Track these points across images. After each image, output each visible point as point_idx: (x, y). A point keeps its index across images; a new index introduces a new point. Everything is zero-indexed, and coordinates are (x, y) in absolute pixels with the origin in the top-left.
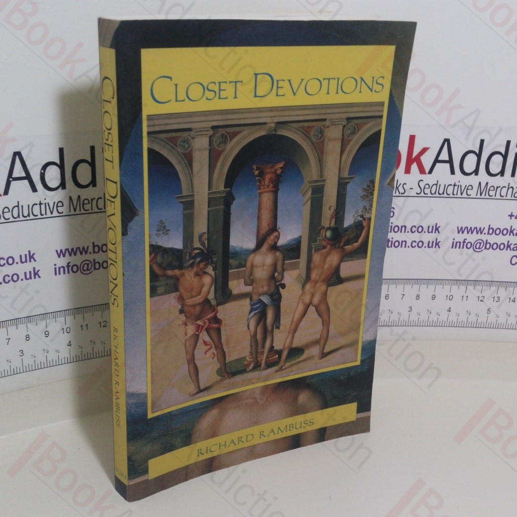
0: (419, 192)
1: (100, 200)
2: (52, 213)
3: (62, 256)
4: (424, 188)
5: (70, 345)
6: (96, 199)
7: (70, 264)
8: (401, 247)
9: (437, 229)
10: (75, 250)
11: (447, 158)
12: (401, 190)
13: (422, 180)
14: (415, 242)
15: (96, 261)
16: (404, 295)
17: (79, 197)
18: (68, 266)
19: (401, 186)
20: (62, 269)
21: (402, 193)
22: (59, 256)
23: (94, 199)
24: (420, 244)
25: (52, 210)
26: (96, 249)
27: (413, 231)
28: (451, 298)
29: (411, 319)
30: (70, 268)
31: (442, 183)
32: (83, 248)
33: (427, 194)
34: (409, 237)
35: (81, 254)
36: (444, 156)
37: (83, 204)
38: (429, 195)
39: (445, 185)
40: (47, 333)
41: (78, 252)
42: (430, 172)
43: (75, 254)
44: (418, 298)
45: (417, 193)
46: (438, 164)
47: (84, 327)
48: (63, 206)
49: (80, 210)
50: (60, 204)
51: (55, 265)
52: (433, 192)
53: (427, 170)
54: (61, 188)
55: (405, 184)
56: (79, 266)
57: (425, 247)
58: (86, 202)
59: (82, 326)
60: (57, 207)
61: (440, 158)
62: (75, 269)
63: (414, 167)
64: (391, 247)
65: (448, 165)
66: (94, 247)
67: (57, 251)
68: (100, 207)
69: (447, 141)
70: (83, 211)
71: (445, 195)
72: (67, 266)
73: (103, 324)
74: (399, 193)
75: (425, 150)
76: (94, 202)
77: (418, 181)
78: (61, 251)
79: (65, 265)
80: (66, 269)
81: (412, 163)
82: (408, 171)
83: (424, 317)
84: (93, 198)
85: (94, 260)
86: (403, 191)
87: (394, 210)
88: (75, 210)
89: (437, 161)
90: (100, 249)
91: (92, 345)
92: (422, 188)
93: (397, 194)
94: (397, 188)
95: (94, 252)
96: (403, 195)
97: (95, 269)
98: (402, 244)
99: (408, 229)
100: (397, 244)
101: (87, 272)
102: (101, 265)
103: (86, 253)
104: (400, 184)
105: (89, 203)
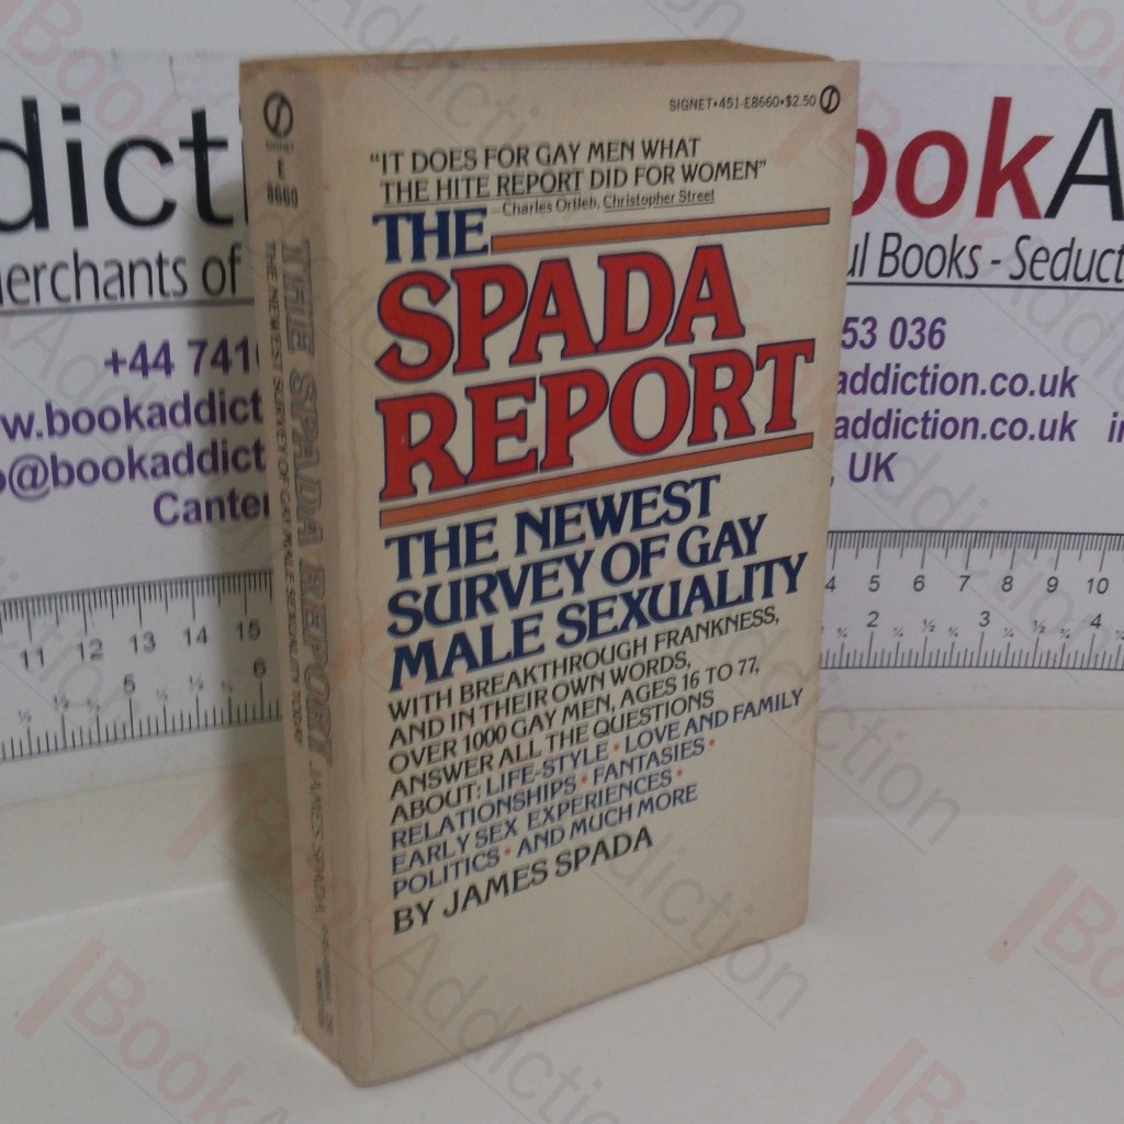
0: (1018, 271)
1: (61, 272)
4: (1034, 261)
6: (50, 268)
8: (963, 436)
9: (1067, 384)
11: (1102, 170)
12: (967, 268)
13: (1027, 237)
14: (1004, 421)
15: (59, 461)
16: (968, 577)
19: (966, 252)
21: (968, 277)
23: (44, 266)
24: (1016, 429)
26: (58, 424)
27: (998, 389)
28: (1100, 586)
29: (988, 647)
31: (1086, 245)
32: (18, 420)
33: (1041, 278)
34: (985, 408)
35: (11, 435)
36: (1095, 163)
37: (10, 283)
38: (1048, 281)
39: (1094, 252)
42: (1053, 211)
44: (1007, 587)
45: (1012, 277)
46: (1074, 189)
47: (34, 660)
52: (1059, 272)
53: (1043, 206)
55: (978, 247)
56: (6, 474)
57: (1032, 437)
58: (18, 275)
59: (24, 653)
61: (1082, 170)
63: (1006, 195)
64: (934, 436)
65: (1104, 190)
66: (50, 416)
68: (62, 293)
69: (1103, 116)
70: (9, 306)
71: (1094, 282)
73: (89, 650)
74: (960, 275)
75: (1037, 144)
76: (45, 278)
77: (1016, 238)
81: (1000, 183)
82: (986, 208)
83: (1023, 643)
84: (39, 265)
85: (54, 458)
86: (971, 272)
87: (943, 328)
89: (1071, 177)
90: (71, 423)
91: (61, 709)
92: (1028, 262)
93: (954, 278)
94: (954, 260)
95: (51, 431)
96: (970, 281)
97: (56, 482)
98: (965, 427)
99: (984, 384)
100: (950, 428)
101: (32, 493)
102: (75, 474)
103: (27, 434)
104: (964, 248)
105: (27, 278)
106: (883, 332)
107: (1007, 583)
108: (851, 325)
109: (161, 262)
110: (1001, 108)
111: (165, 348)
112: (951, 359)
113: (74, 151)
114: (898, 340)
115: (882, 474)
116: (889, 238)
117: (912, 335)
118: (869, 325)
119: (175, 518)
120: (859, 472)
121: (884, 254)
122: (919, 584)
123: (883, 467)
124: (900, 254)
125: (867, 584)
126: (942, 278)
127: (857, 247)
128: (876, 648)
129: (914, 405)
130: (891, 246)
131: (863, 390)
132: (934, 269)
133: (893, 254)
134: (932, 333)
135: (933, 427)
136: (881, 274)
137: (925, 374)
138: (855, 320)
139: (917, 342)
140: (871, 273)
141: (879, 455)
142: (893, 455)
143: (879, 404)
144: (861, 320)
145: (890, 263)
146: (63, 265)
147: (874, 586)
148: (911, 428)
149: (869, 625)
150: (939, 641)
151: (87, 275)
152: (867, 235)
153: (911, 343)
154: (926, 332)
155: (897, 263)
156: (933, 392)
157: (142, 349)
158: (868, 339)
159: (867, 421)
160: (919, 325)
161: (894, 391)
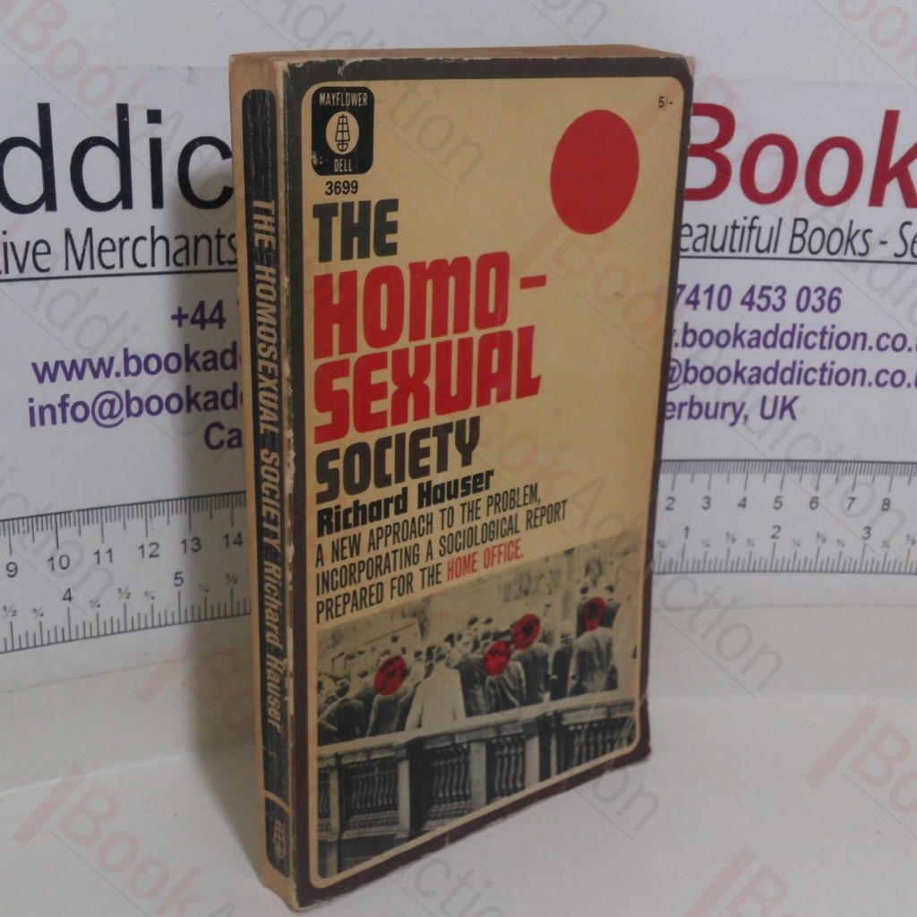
0: (900, 251)
1: (140, 243)
2: (21, 268)
3: (47, 378)
4: (914, 242)
5: (70, 599)
6: (132, 239)
7: (67, 400)
8: (853, 384)
10: (80, 365)
12: (859, 244)
13: (909, 223)
14: (887, 372)
15: (132, 396)
16: (853, 499)
17: (89, 231)
18: (63, 405)
19: (859, 237)
20: (48, 413)
21: (861, 254)
22: (41, 380)
23: (127, 239)
24: (897, 379)
25: (21, 261)
26: (133, 366)
27: (882, 345)
29: (869, 555)
30: (68, 410)
34: (872, 361)
35: (96, 375)
37: (100, 251)
40: (12, 567)
41: (88, 372)
43: (81, 376)
44: (886, 507)
45: (896, 255)
47: (104, 557)
48: (49, 252)
49: (92, 267)
50: (42, 248)
51: (31, 400)
54: (43, 206)
55: (869, 231)
56: (90, 406)
57: (909, 385)
58: (107, 245)
59: (98, 553)
60: (35, 254)
62: (80, 412)
63: (893, 190)
64: (829, 383)
66: (127, 359)
67: (34, 365)
68: (141, 261)
70: (99, 270)
72: (59, 405)
73: (148, 551)
74: (854, 253)
76: (128, 246)
77: (901, 223)
78: (46, 365)
79: (56, 401)
80: (59, 411)
81: (889, 179)
82: (876, 199)
83: (898, 553)
84: (124, 237)
85: (128, 393)
86: (863, 250)
87: (840, 296)
88: (80, 265)
90: (143, 365)
91: (124, 599)
92: (909, 242)
93: (850, 256)
94: (850, 240)
95: (127, 373)
96: (862, 258)
97: (129, 414)
98: (853, 376)
99: (871, 341)
100: (842, 377)
101: (109, 422)
102: (145, 406)
103: (107, 374)
104: (858, 231)
105: (114, 250)
106: (791, 298)
107: (886, 505)
108: (766, 292)
109: (219, 237)
110: (891, 119)
111: (219, 306)
112: (845, 320)
113: (156, 145)
114: (802, 305)
115: (787, 413)
116: (799, 223)
117: (815, 301)
118: (780, 292)
119: (222, 443)
120: (768, 411)
121: (794, 235)
122: (814, 503)
123: (787, 406)
124: (807, 236)
125: (772, 503)
126: (840, 255)
127: (772, 229)
128: (778, 555)
129: (814, 358)
130: (799, 229)
131: (774, 345)
132: (834, 248)
133: (801, 236)
134: (831, 299)
135: (829, 375)
136: (791, 251)
137: (824, 333)
138: (769, 288)
139: (818, 306)
140: (783, 250)
141: (784, 398)
142: (795, 398)
143: (786, 357)
144: (774, 288)
145: (798, 243)
146: (143, 238)
147: (778, 505)
148: (811, 376)
149: (773, 537)
150: (830, 551)
151: (160, 245)
152: (781, 220)
153: (814, 309)
154: (826, 299)
155: (805, 242)
156: (830, 347)
157: (201, 306)
158: (778, 304)
159: (776, 370)
160: (820, 293)
161: (798, 346)
